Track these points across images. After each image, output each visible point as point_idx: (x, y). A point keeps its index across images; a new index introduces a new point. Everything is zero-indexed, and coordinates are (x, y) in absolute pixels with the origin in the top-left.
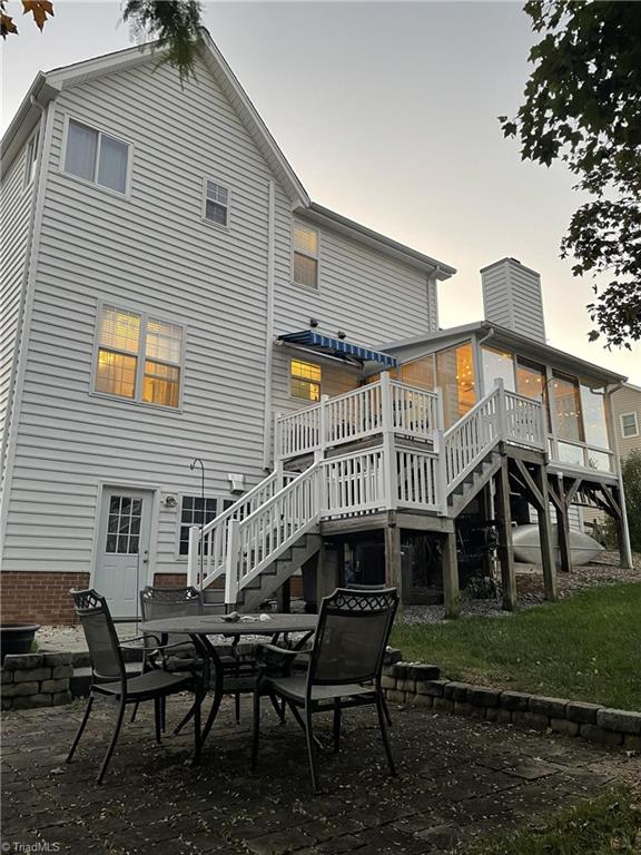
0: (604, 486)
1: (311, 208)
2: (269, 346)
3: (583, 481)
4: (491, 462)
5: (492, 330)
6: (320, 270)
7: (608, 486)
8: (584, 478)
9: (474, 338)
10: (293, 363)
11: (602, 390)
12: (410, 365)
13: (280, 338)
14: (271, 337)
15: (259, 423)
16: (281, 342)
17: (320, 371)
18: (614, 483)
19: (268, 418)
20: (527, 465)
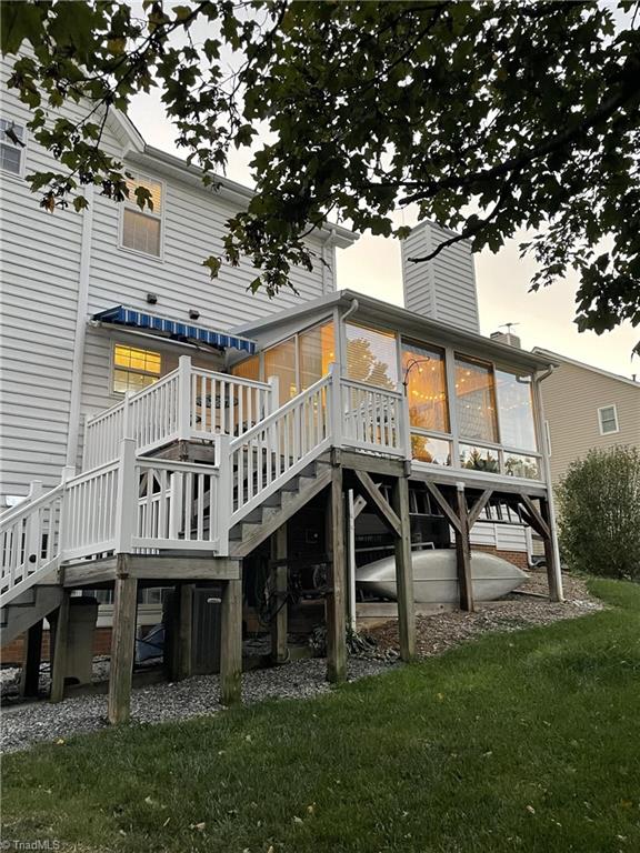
0: (526, 498)
1: (146, 152)
2: (80, 328)
3: (494, 492)
4: (314, 476)
5: (356, 303)
6: (164, 231)
7: (532, 498)
8: (497, 489)
9: (336, 313)
10: (117, 350)
11: (529, 379)
12: (274, 350)
13: (96, 317)
14: (84, 316)
15: (63, 428)
16: (96, 323)
17: (158, 360)
18: (541, 494)
19: (74, 420)
20: (376, 477)
